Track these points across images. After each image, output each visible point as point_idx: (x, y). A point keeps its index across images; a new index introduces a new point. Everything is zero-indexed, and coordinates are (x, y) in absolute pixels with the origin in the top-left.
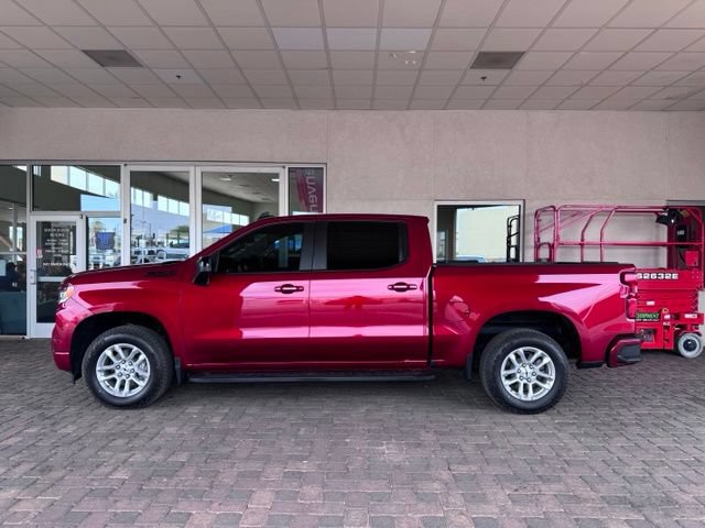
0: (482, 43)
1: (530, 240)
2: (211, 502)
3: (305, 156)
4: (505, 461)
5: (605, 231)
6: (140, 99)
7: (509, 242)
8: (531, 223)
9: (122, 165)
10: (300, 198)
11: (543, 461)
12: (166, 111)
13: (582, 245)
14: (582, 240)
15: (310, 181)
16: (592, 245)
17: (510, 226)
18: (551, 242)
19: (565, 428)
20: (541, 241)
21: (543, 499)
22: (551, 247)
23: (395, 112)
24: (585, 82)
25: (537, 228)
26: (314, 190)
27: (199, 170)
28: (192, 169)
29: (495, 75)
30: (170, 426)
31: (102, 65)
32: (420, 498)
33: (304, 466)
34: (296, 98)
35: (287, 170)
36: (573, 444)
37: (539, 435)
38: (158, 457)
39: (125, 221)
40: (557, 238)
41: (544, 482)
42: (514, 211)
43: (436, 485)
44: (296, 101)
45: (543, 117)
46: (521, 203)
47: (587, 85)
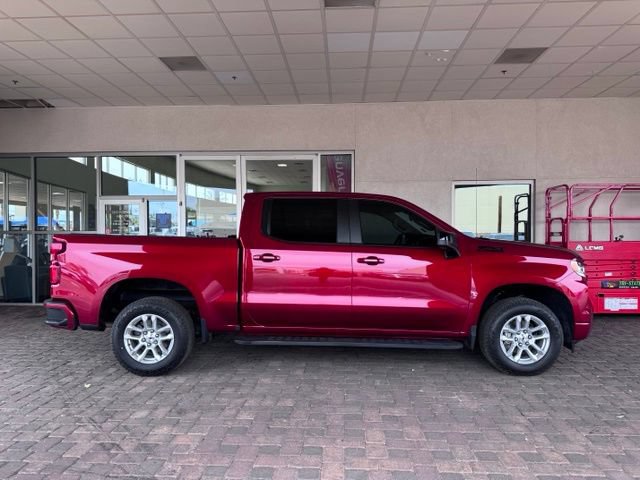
0: (511, 41)
1: (541, 215)
2: (335, 439)
3: (336, 145)
4: (568, 409)
5: (614, 207)
6: (197, 97)
7: (516, 218)
8: (541, 200)
9: (178, 156)
10: (330, 181)
11: (602, 409)
12: (217, 108)
13: (590, 220)
14: (590, 215)
15: (339, 166)
16: (600, 219)
17: (517, 204)
18: (564, 217)
19: (609, 382)
20: (553, 216)
21: (618, 440)
22: (564, 222)
23: (414, 103)
24: (596, 72)
25: (548, 205)
26: (342, 174)
27: (244, 159)
28: (237, 158)
29: (514, 68)
30: (265, 377)
31: (172, 69)
32: (511, 438)
33: (397, 412)
34: (330, 94)
35: (319, 157)
36: (622, 395)
37: (589, 388)
38: (268, 402)
39: (181, 204)
40: (569, 213)
41: (612, 426)
42: (525, 189)
43: (518, 428)
44: (330, 96)
45: (550, 104)
46: (531, 182)
47: (597, 75)
